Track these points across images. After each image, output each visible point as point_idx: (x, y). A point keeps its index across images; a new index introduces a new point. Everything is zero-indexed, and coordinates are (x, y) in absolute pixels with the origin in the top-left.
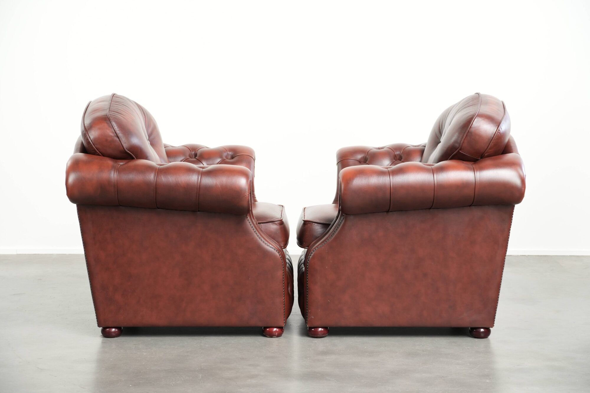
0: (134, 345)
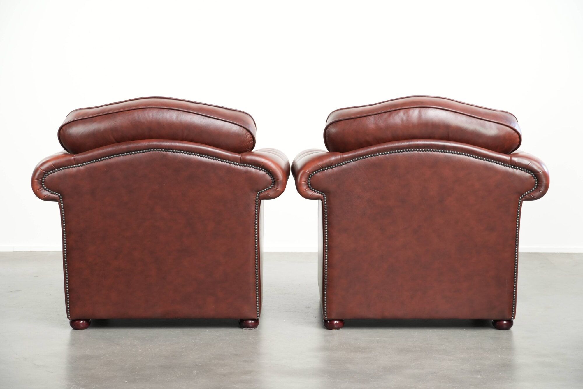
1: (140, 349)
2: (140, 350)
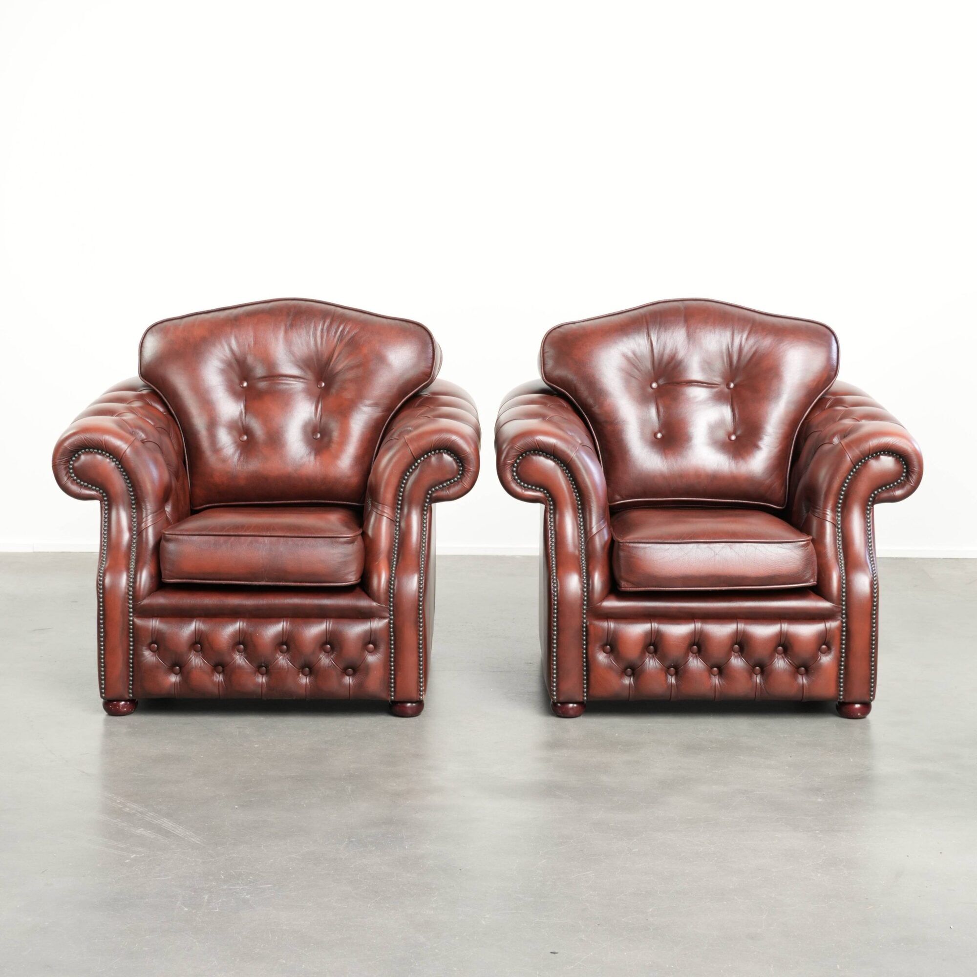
0: (238, 728)
1: (256, 744)
2: (256, 746)
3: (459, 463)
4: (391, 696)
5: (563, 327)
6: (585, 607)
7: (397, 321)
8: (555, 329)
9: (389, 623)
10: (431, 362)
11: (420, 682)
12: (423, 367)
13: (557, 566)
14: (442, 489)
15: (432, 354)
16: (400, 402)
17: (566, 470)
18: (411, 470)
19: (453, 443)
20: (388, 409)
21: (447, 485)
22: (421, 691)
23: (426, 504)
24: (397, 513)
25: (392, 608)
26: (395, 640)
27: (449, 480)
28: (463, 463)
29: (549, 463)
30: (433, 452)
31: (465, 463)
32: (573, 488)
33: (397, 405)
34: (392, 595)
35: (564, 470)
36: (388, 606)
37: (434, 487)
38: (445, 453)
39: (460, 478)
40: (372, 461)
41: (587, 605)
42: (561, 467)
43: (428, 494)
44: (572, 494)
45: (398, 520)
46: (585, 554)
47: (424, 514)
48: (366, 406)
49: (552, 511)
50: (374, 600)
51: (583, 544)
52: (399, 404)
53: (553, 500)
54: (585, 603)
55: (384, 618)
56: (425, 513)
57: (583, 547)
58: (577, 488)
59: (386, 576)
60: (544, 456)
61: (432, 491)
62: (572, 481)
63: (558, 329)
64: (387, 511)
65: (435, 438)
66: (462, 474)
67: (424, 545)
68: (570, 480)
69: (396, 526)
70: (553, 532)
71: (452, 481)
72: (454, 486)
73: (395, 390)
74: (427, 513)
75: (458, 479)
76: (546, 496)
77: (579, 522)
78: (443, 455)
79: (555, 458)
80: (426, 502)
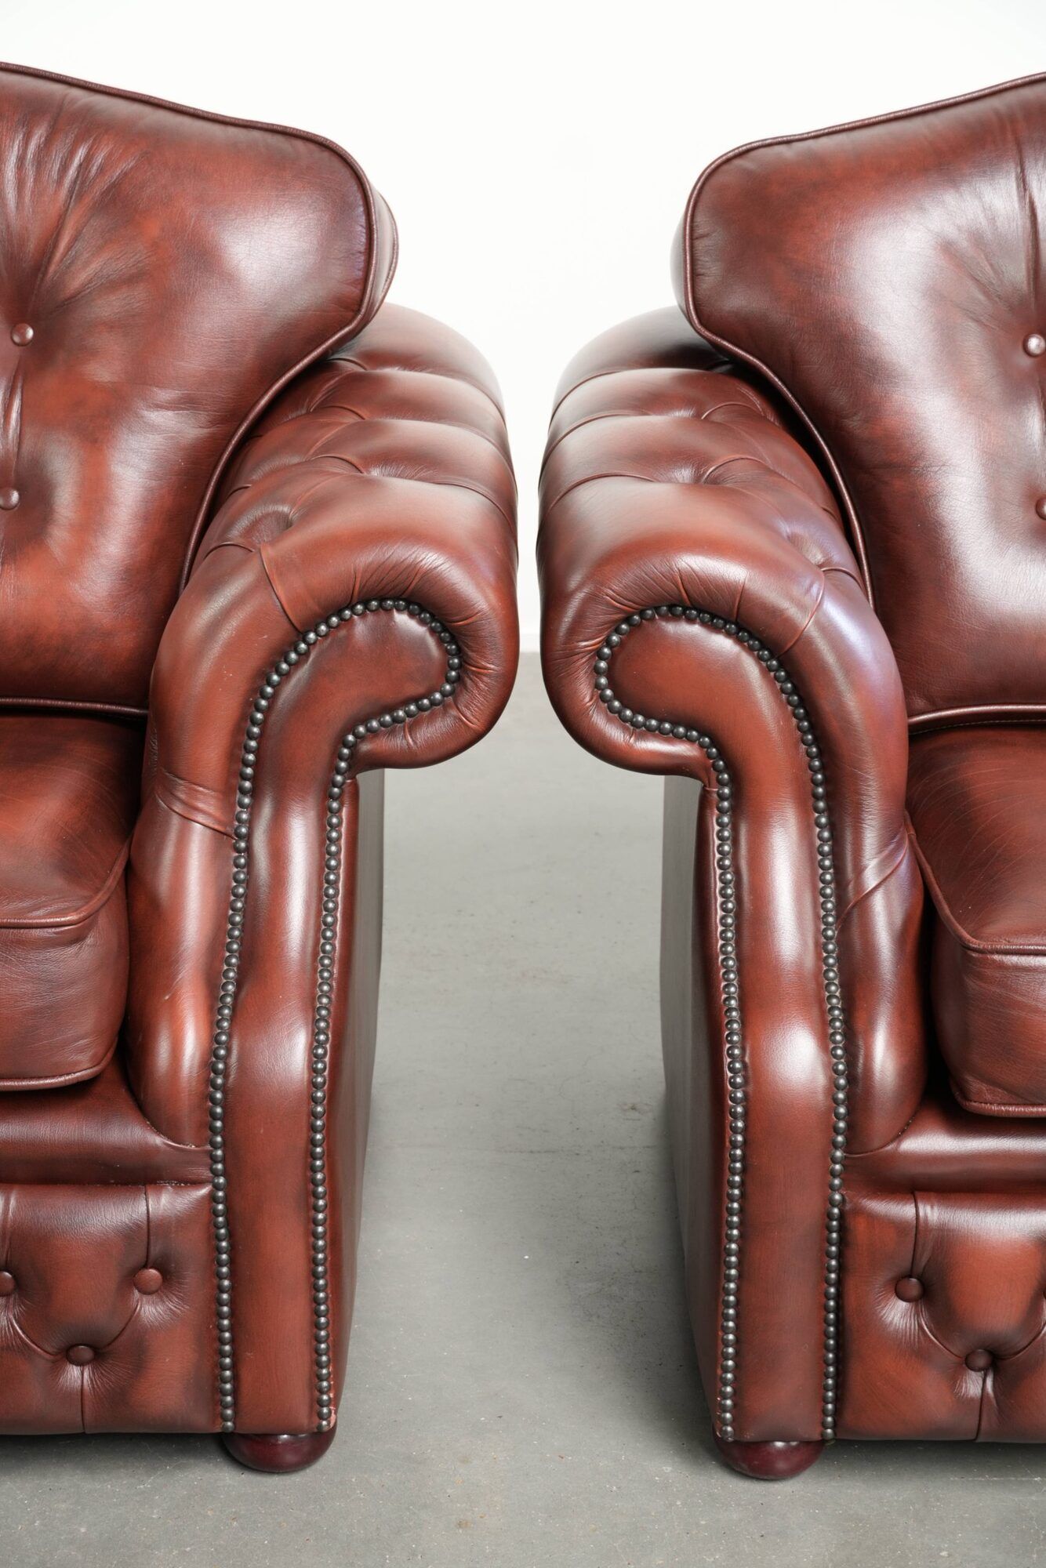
3: (449, 643)
4: (225, 1419)
5: (752, 154)
6: (838, 1154)
7: (256, 134)
8: (727, 161)
9: (212, 1198)
10: (362, 265)
11: (320, 1378)
12: (338, 277)
13: (742, 1008)
14: (391, 729)
15: (363, 240)
16: (266, 392)
17: (777, 670)
18: (284, 666)
19: (430, 578)
20: (230, 416)
21: (409, 714)
22: (321, 1404)
23: (339, 778)
24: (242, 805)
25: (219, 1152)
26: (232, 1250)
27: (416, 700)
28: (460, 644)
29: (722, 644)
30: (359, 607)
31: (469, 647)
32: (799, 728)
33: (257, 402)
34: (219, 1110)
35: (770, 669)
36: (209, 1147)
37: (364, 721)
38: (399, 610)
39: (452, 693)
40: (178, 586)
41: (848, 1147)
42: (759, 659)
43: (345, 744)
44: (797, 747)
45: (244, 830)
46: (838, 959)
47: (330, 810)
48: (159, 407)
49: (726, 804)
50: (158, 1129)
51: (831, 919)
52: (262, 396)
53: (730, 767)
54: (840, 1139)
55: (197, 1183)
56: (335, 805)
57: (830, 933)
58: (812, 729)
59: (198, 1038)
60: (703, 624)
61: (356, 736)
62: (796, 707)
63: (738, 162)
64: (208, 805)
65: (367, 559)
66: (459, 679)
67: (329, 919)
68: (789, 703)
69: (238, 850)
70: (729, 877)
71: (426, 701)
72: (432, 718)
73: (249, 356)
74: (341, 805)
75: (444, 694)
76: (709, 756)
77: (818, 842)
78: (392, 618)
79: (740, 629)
80: (338, 771)
